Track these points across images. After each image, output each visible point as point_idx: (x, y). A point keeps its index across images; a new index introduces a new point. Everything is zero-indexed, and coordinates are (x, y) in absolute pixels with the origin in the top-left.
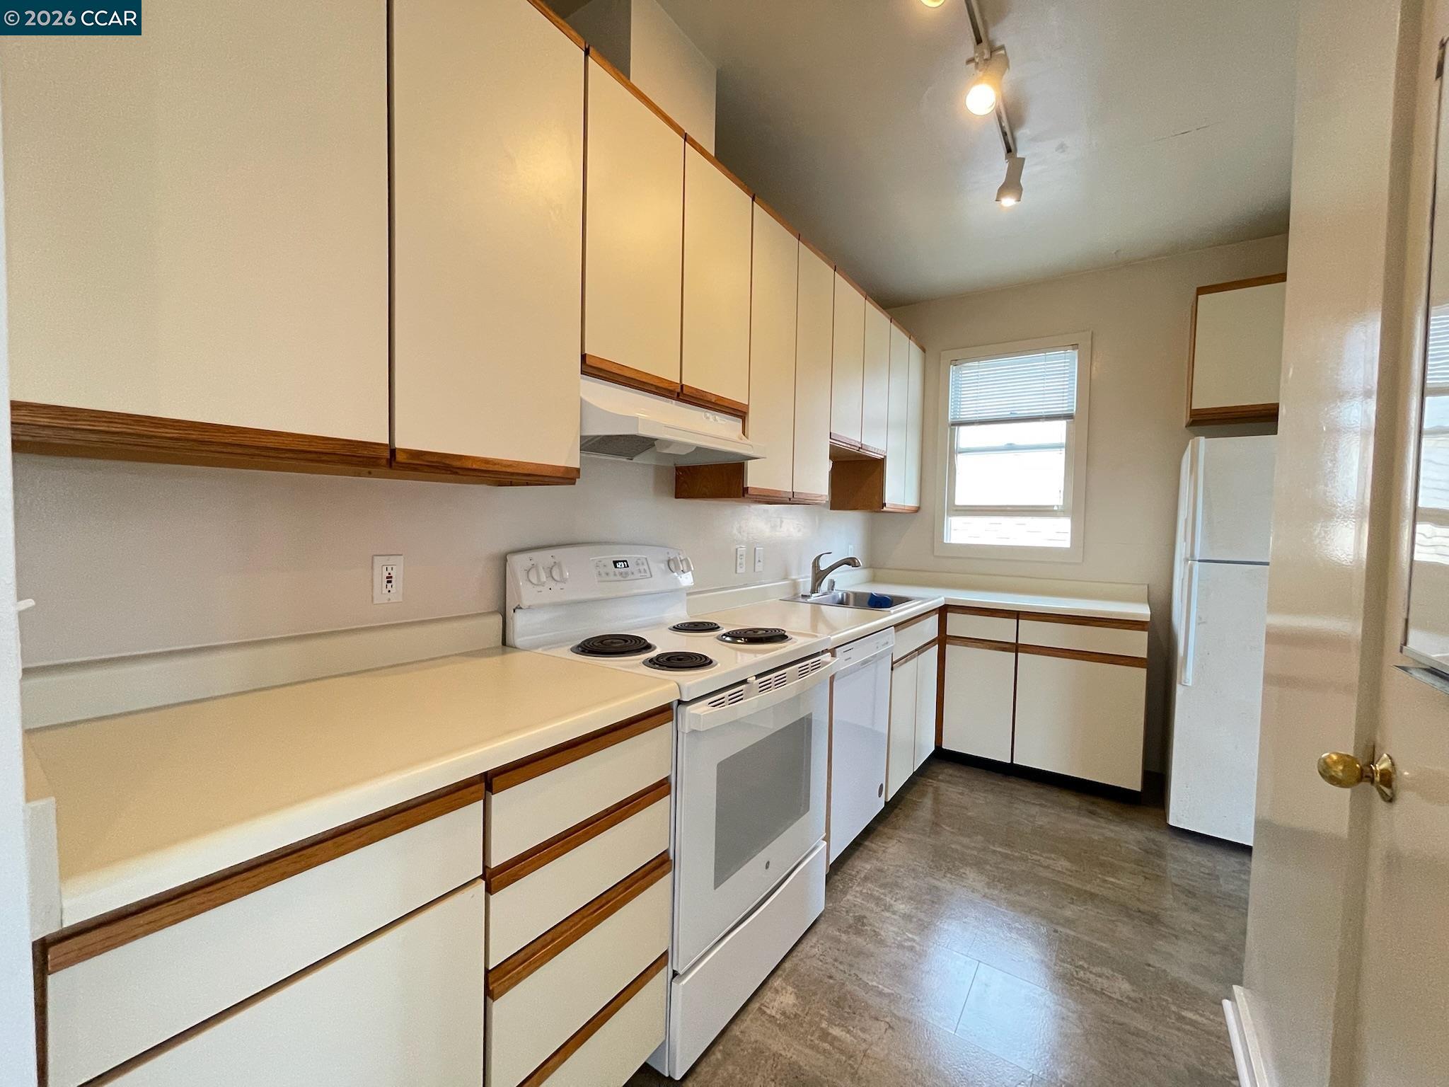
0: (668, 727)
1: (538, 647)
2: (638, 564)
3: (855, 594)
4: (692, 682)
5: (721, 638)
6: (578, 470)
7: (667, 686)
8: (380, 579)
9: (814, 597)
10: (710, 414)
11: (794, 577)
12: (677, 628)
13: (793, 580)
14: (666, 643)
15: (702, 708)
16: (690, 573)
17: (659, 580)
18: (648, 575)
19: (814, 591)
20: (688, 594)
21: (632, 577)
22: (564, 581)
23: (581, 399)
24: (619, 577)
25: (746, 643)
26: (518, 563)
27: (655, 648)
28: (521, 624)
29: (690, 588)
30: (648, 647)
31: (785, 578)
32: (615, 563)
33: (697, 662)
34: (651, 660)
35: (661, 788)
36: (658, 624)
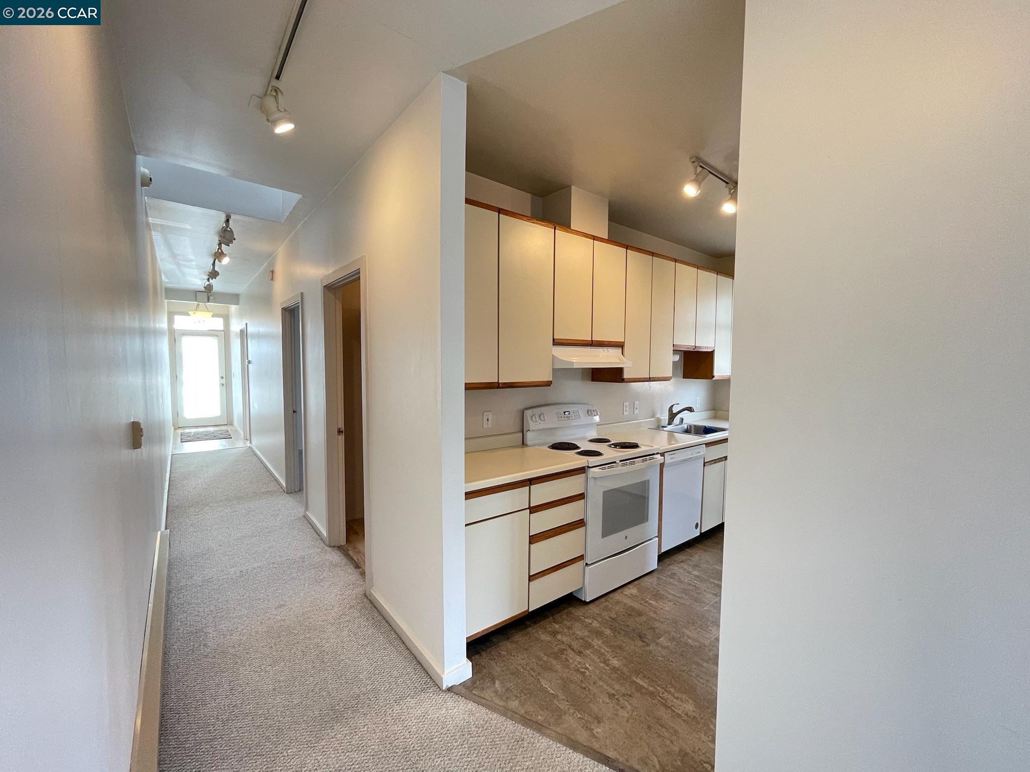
0: (583, 475)
1: (535, 446)
2: (574, 413)
3: (695, 426)
4: (593, 460)
5: (610, 446)
6: (551, 381)
7: (582, 461)
8: (485, 420)
9: (670, 428)
10: (605, 349)
11: (658, 416)
12: (591, 441)
13: (658, 418)
14: (585, 446)
15: (596, 470)
16: (598, 416)
17: (584, 419)
18: (578, 417)
19: (669, 424)
20: (597, 425)
21: (572, 418)
22: (545, 420)
23: (553, 355)
24: (566, 419)
25: (621, 448)
26: (528, 413)
27: (581, 448)
28: (530, 436)
29: (598, 422)
30: (578, 448)
31: (653, 416)
32: (564, 412)
33: (597, 454)
34: (578, 452)
35: (581, 496)
36: (583, 438)
